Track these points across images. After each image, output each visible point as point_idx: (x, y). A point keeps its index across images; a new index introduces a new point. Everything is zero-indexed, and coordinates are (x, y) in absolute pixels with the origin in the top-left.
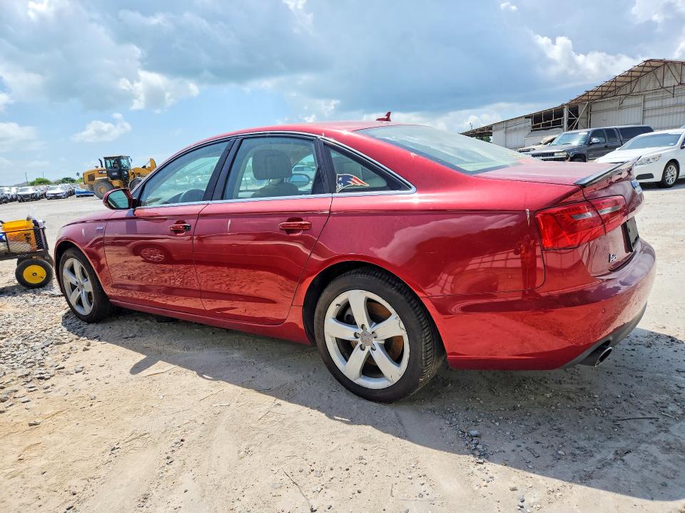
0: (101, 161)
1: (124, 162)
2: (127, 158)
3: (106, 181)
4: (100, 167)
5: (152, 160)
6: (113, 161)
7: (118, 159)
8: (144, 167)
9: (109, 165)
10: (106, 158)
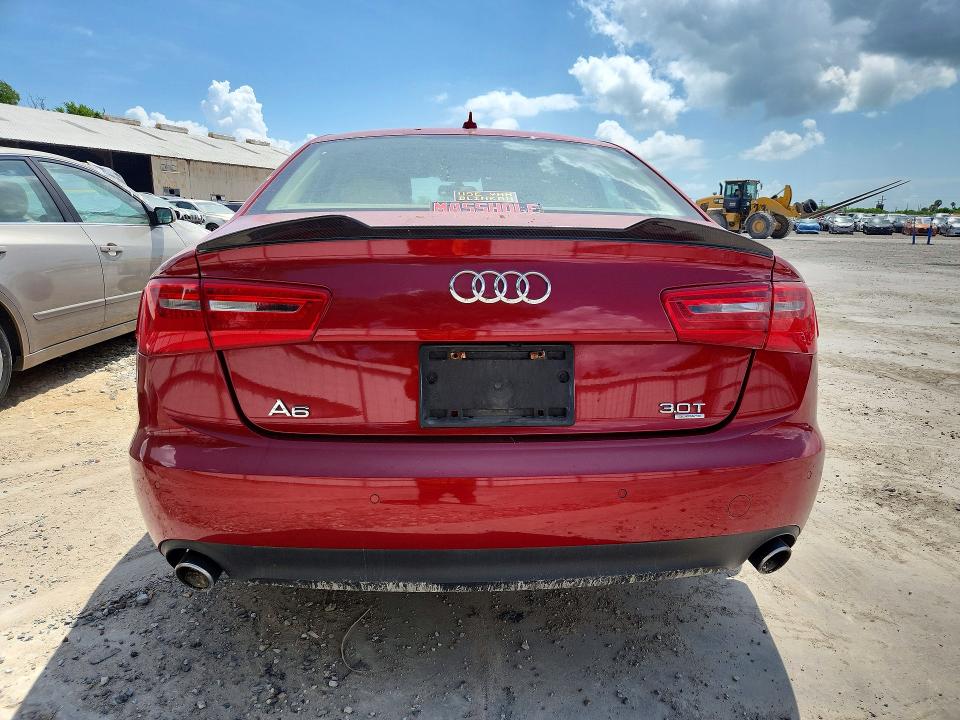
0: (721, 185)
1: (750, 189)
2: (756, 183)
3: (719, 213)
4: (718, 195)
5: (788, 189)
6: (737, 187)
7: (743, 185)
8: (775, 197)
9: (729, 193)
10: (728, 183)
